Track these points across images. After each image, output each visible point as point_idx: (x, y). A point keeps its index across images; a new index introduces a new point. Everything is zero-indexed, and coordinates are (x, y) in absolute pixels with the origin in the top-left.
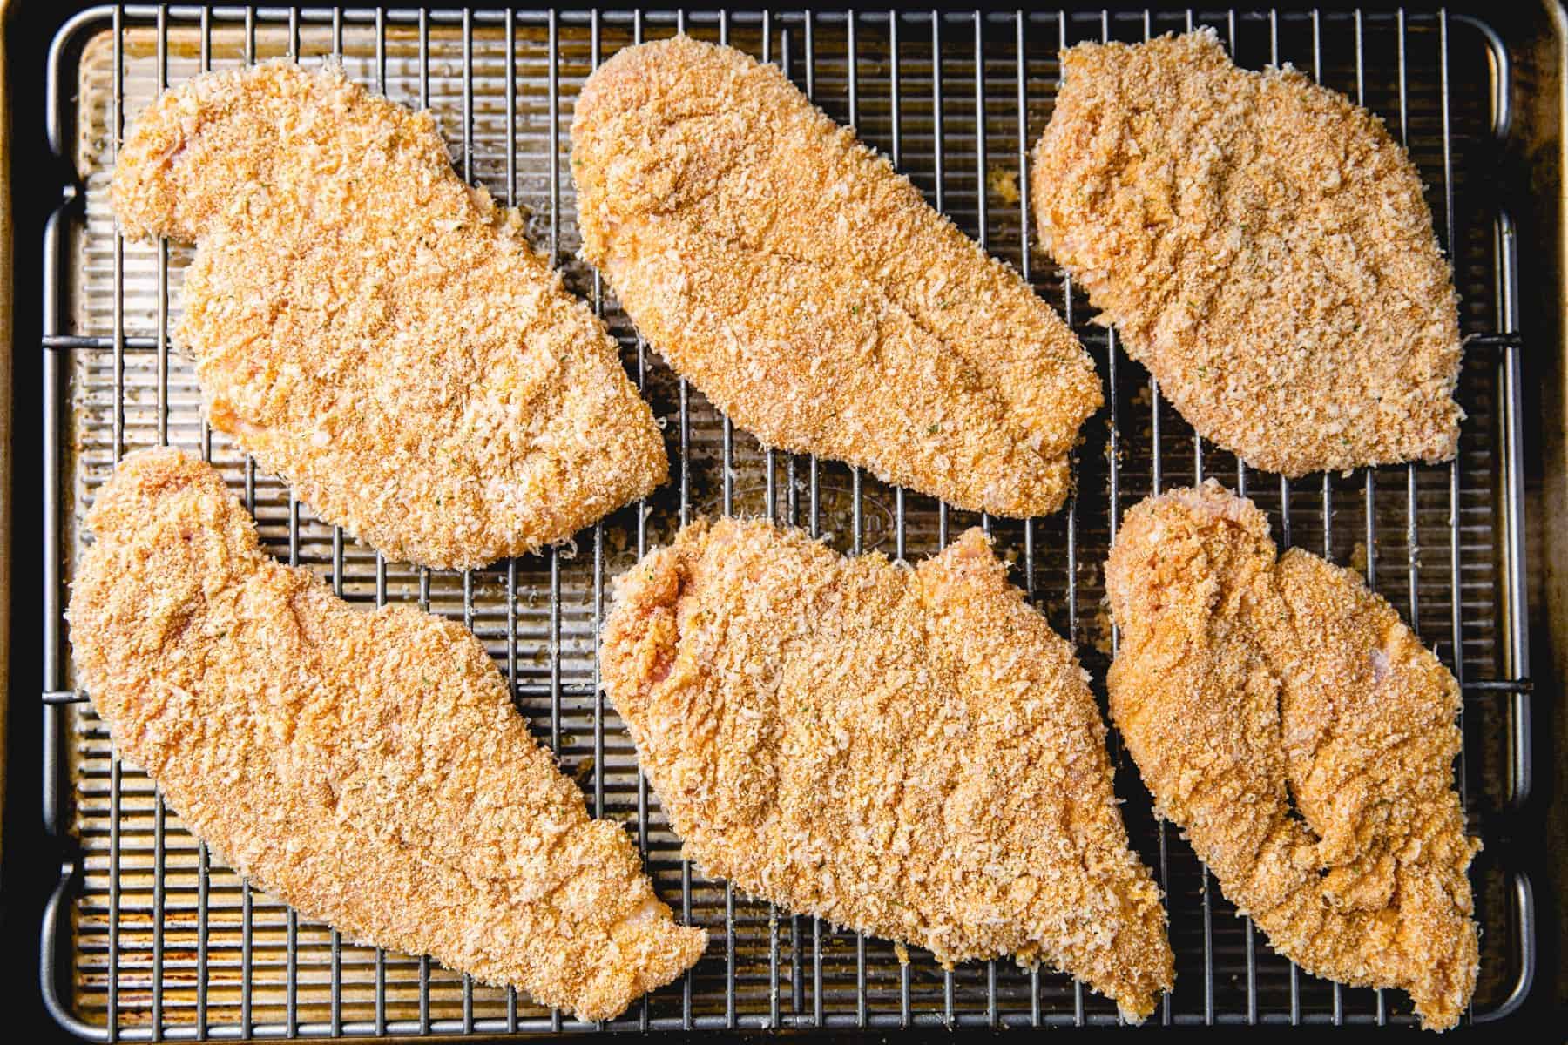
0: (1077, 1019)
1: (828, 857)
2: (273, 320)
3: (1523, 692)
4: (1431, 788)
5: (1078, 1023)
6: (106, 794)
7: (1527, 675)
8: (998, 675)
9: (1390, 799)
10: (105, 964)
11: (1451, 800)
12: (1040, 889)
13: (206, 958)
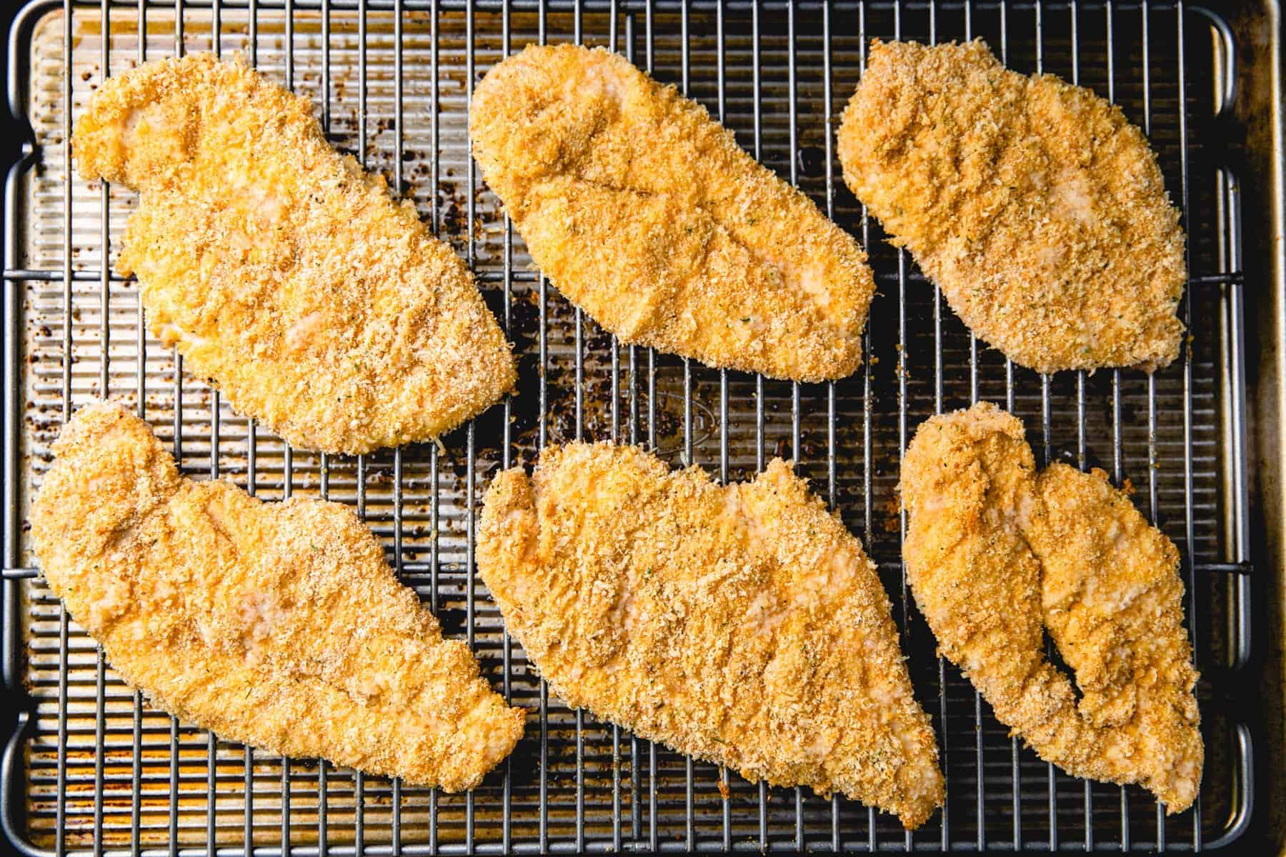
0: (871, 846)
1: (666, 702)
2: (199, 257)
3: (1244, 574)
4: (1164, 627)
5: (871, 849)
6: (56, 651)
7: (1248, 559)
8: (805, 569)
9: (1133, 639)
10: (53, 793)
11: (1181, 635)
12: (841, 737)
13: (139, 788)
